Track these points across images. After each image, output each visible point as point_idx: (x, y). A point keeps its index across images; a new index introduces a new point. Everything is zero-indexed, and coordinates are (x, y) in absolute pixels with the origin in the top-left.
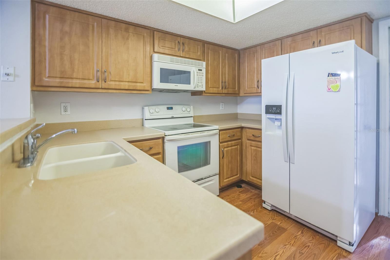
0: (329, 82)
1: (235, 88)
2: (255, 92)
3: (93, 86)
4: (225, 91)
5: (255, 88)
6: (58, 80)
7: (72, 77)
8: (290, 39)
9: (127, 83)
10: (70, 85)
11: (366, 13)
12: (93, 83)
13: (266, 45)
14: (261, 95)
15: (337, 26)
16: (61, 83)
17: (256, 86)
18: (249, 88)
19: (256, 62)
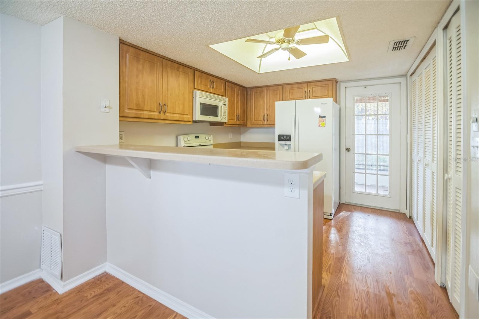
0: (320, 121)
1: (244, 120)
2: (261, 124)
3: (157, 118)
4: (238, 123)
5: (261, 120)
6: (134, 112)
7: (144, 109)
8: (289, 86)
9: (178, 115)
10: (142, 117)
11: (335, 78)
12: (156, 114)
13: (271, 88)
14: (275, 127)
15: (320, 83)
16: (137, 114)
17: (262, 119)
18: (256, 121)
19: (262, 99)
